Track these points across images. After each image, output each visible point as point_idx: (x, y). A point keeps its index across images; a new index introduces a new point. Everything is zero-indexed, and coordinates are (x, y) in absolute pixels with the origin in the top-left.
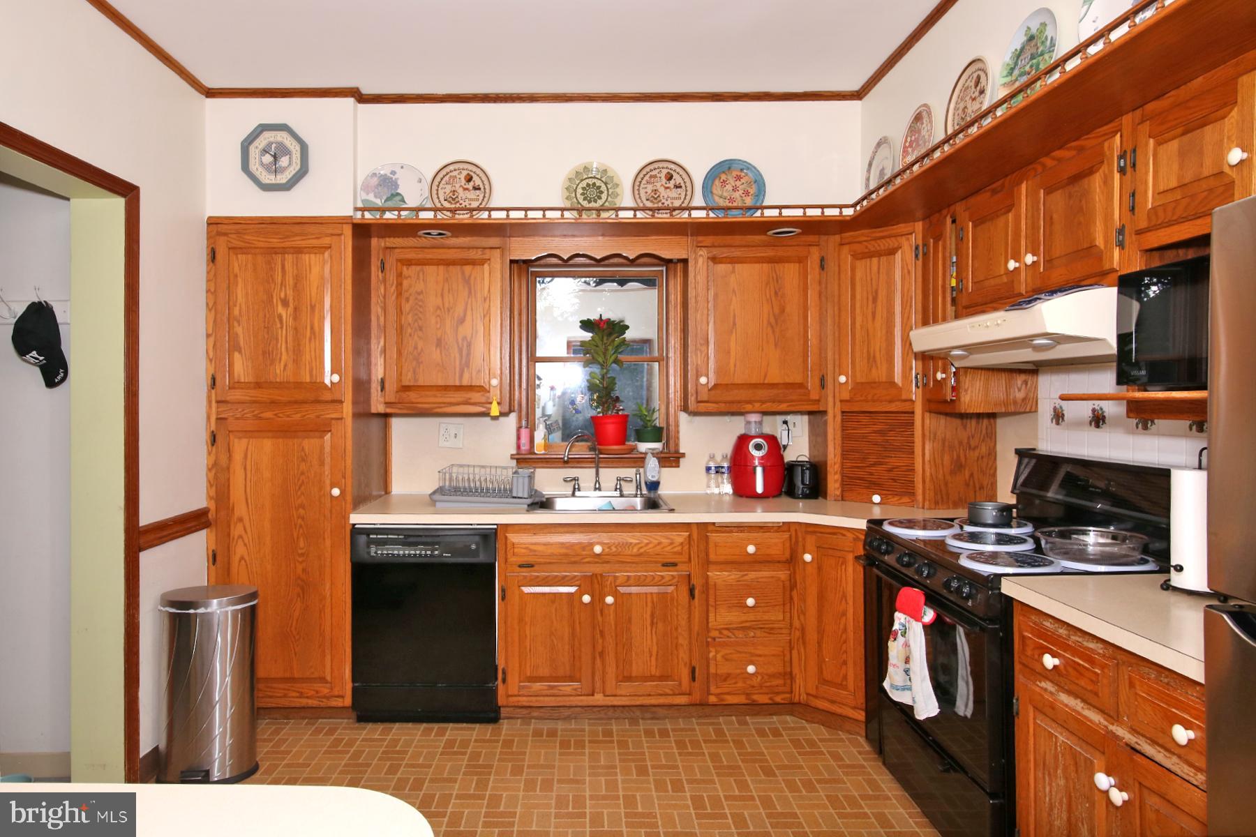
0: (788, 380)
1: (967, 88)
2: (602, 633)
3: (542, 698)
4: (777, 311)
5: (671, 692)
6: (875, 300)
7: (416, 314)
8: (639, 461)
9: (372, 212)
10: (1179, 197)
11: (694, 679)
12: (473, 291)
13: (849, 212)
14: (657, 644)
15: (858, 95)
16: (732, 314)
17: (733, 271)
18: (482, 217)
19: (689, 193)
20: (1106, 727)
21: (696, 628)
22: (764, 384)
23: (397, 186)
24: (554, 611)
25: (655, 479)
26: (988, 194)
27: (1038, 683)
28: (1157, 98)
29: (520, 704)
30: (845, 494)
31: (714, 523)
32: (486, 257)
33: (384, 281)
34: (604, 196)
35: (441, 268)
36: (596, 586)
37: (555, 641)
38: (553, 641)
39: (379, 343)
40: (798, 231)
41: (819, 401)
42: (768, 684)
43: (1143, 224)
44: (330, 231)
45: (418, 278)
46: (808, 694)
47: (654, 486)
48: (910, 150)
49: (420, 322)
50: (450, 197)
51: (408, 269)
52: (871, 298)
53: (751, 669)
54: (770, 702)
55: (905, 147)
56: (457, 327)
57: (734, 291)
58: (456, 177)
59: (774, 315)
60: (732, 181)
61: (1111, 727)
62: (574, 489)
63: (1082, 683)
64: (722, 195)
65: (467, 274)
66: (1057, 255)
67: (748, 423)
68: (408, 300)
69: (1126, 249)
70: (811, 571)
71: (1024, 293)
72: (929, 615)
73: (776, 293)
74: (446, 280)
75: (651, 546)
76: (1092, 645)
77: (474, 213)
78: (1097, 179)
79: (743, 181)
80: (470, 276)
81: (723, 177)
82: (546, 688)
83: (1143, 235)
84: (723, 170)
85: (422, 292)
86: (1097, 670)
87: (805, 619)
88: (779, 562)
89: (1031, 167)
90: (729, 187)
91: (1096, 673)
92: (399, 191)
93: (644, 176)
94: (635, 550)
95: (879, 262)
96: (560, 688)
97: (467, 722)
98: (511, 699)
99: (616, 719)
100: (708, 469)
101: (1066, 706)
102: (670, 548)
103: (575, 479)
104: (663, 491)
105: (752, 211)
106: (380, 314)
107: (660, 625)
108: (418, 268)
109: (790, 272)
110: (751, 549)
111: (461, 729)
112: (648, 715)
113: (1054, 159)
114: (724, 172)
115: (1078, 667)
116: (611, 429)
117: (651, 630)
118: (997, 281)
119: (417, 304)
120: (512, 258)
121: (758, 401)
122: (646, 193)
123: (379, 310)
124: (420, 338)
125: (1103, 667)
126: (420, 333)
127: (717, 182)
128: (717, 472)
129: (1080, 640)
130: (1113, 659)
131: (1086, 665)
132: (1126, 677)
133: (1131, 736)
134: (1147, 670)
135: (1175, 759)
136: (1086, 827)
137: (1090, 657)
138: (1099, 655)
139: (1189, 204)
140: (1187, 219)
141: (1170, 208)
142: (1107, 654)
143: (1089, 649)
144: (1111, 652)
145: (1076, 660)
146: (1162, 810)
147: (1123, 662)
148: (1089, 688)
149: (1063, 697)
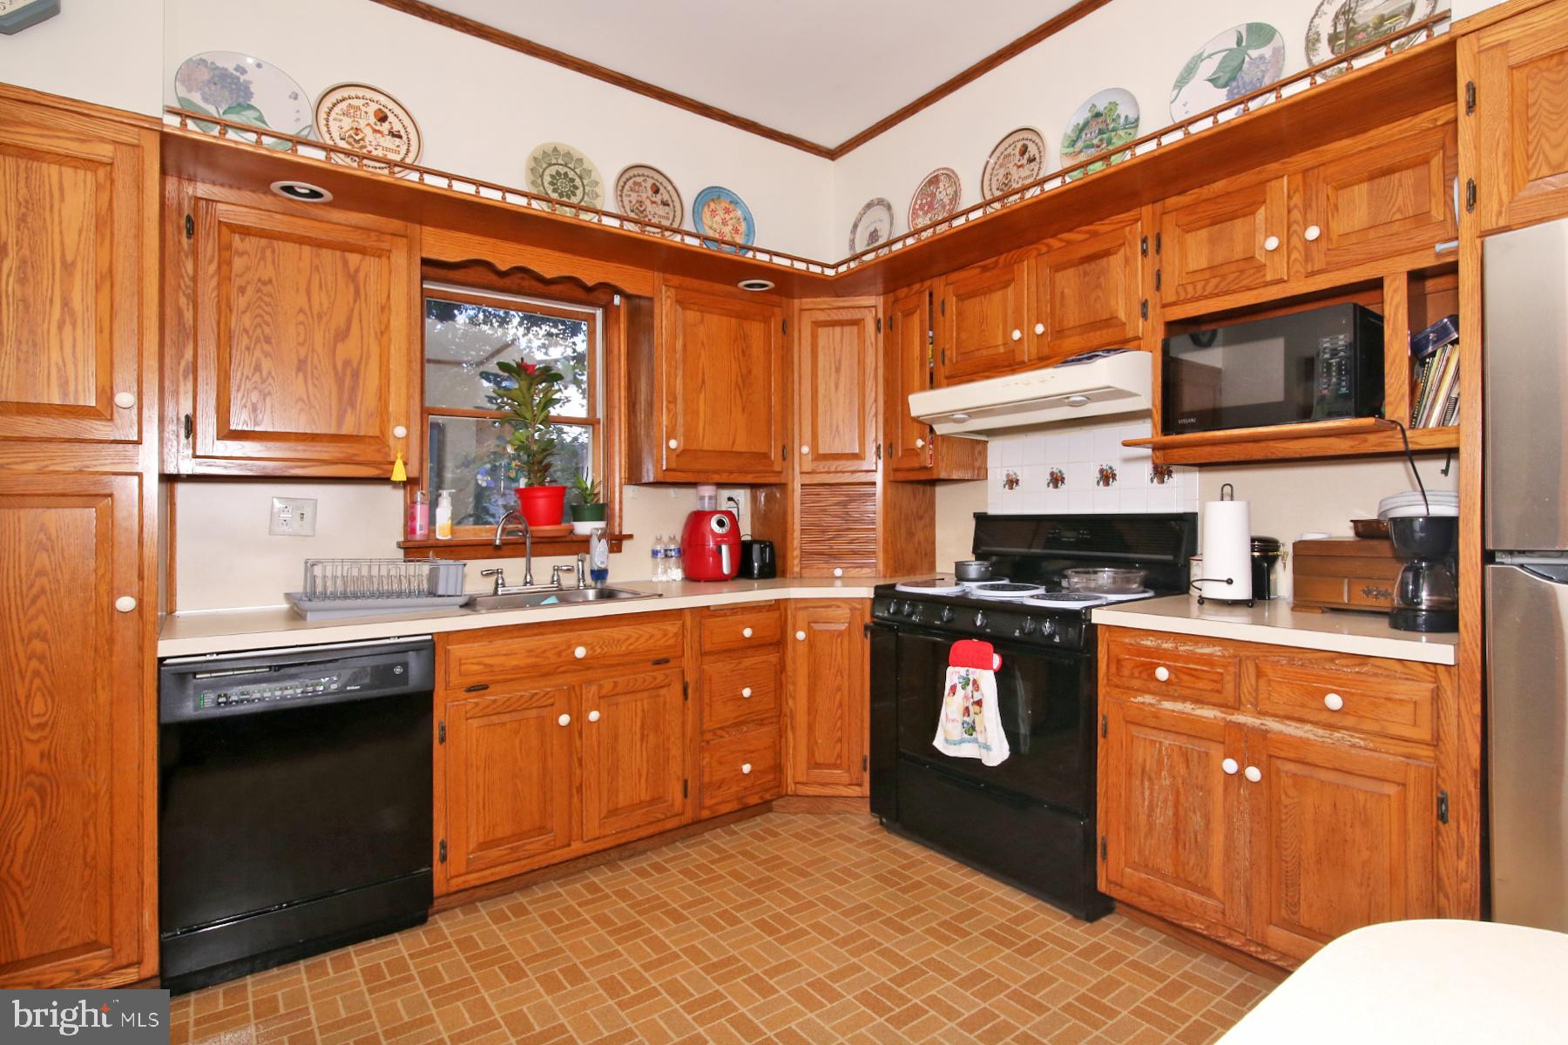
0: (754, 450)
1: (1009, 155)
2: (580, 760)
3: (498, 869)
4: (744, 371)
5: (663, 817)
6: (838, 370)
7: (260, 316)
8: (582, 545)
9: (203, 124)
10: (1207, 277)
11: (686, 796)
12: (362, 292)
13: (830, 272)
14: (648, 761)
15: (832, 155)
16: (701, 371)
17: (702, 321)
18: (407, 178)
19: (678, 214)
20: (1224, 719)
21: (689, 733)
22: (732, 452)
23: (249, 95)
24: (517, 744)
25: (603, 566)
26: (978, 270)
27: (1132, 699)
28: (1179, 194)
29: (467, 886)
30: (804, 571)
31: (708, 607)
32: (386, 246)
33: (195, 253)
34: (579, 193)
35: (307, 250)
36: (574, 702)
37: (520, 786)
38: (516, 785)
39: (180, 356)
40: (771, 284)
41: (781, 472)
42: (759, 782)
43: (1171, 298)
44: (109, 135)
45: (263, 258)
46: (796, 783)
47: (600, 575)
48: (920, 213)
49: (267, 331)
50: (351, 136)
51: (242, 241)
52: (833, 369)
53: (746, 768)
54: (760, 801)
55: (914, 209)
56: (335, 345)
57: (703, 343)
58: (358, 108)
59: (742, 376)
60: (721, 212)
61: (1229, 718)
62: (497, 584)
63: (1200, 685)
64: (713, 225)
65: (352, 266)
66: (1071, 326)
67: (702, 498)
68: (242, 290)
69: (1150, 320)
70: (802, 650)
71: (1026, 360)
72: (996, 661)
73: (743, 352)
74: (316, 269)
75: (642, 640)
76: (1207, 650)
77: (397, 169)
78: (1116, 261)
79: (732, 215)
80: (357, 271)
81: (712, 206)
82: (505, 852)
83: (1169, 309)
84: (712, 196)
85: (270, 281)
86: (1219, 670)
87: (795, 704)
88: (771, 644)
89: (1034, 246)
90: (718, 219)
91: (1218, 673)
92: (253, 102)
93: (628, 180)
94: (624, 648)
95: (842, 332)
96: (527, 847)
97: (376, 936)
98: (454, 882)
99: (590, 868)
100: (655, 553)
101: (1173, 711)
102: (663, 640)
103: (499, 572)
104: (612, 580)
105: (744, 251)
106: (184, 306)
107: (652, 738)
108: (264, 242)
109: (756, 330)
110: (748, 632)
111: (372, 949)
112: (627, 853)
113: (1061, 240)
114: (713, 200)
115: (1193, 672)
116: (542, 504)
117: (642, 745)
118: (991, 351)
119: (260, 298)
120: (424, 255)
121: (725, 471)
122: (630, 202)
123: (183, 301)
124: (266, 355)
125: (1224, 666)
126: (267, 347)
127: (706, 209)
128: (666, 556)
129: (1191, 648)
130: (1235, 657)
131: (1205, 668)
132: (1252, 670)
133: (1254, 720)
134: (1276, 659)
135: (1308, 727)
136: (1198, 814)
137: (1208, 660)
138: (1219, 656)
139: (1220, 282)
140: (1217, 295)
141: (1199, 286)
142: (1226, 654)
143: (1205, 654)
144: (1231, 651)
145: (1191, 666)
146: (1299, 773)
147: (1248, 657)
148: (1209, 688)
149: (1167, 705)
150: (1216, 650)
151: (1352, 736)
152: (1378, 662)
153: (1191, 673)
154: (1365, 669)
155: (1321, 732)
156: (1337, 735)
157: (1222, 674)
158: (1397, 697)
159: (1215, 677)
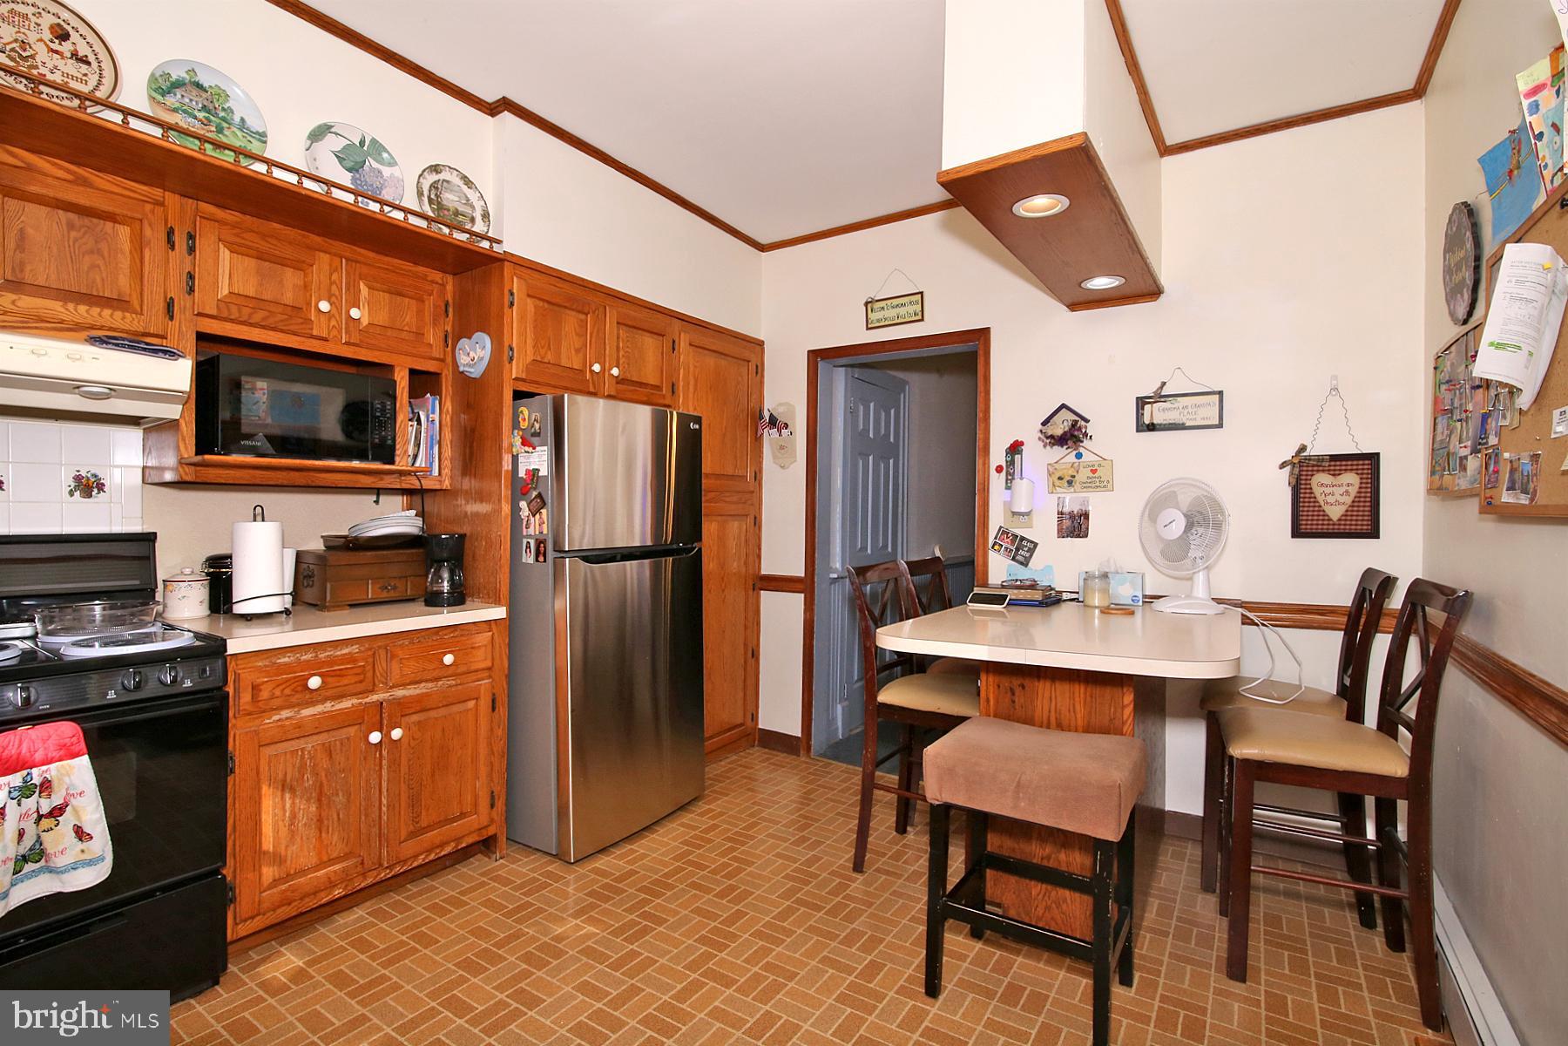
10: (255, 306)
20: (359, 703)
27: (267, 721)
43: (210, 310)
61: (367, 700)
63: (346, 681)
69: (176, 322)
76: (345, 651)
83: (203, 319)
86: (361, 664)
91: (360, 666)
115: (342, 672)
125: (362, 660)
129: (331, 653)
130: (370, 649)
131: (349, 666)
132: (383, 655)
133: (384, 695)
134: (401, 642)
135: (423, 685)
136: (341, 794)
137: (351, 659)
138: (357, 653)
139: (268, 317)
140: (263, 327)
141: (246, 311)
142: (362, 648)
143: (346, 654)
144: (367, 646)
145: (336, 668)
146: (422, 719)
147: (380, 647)
148: (353, 681)
149: (306, 712)
150: (355, 648)
151: (448, 681)
152: (462, 627)
153: (340, 674)
154: (456, 634)
155: (430, 685)
156: (440, 683)
157: (363, 666)
158: (477, 645)
159: (358, 671)
